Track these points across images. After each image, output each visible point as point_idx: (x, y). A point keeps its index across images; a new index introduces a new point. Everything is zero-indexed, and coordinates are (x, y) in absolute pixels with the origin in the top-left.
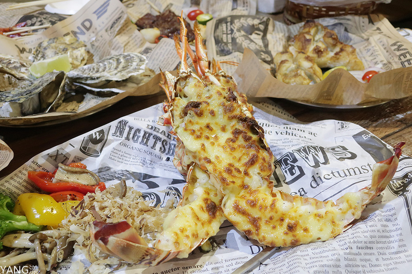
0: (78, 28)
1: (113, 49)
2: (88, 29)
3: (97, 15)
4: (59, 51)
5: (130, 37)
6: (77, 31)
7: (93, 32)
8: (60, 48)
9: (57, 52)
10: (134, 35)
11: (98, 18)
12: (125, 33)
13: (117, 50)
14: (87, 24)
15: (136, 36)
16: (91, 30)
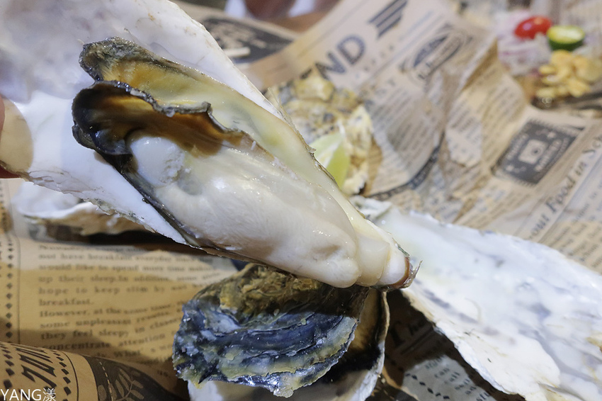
0: (330, 56)
1: (454, 126)
2: (353, 61)
3: (378, 26)
4: (316, 122)
5: (491, 93)
6: (327, 62)
7: (366, 69)
8: (314, 115)
9: (313, 126)
10: (500, 88)
11: (381, 34)
12: (480, 84)
13: (464, 128)
14: (353, 48)
15: (506, 90)
16: (361, 63)
